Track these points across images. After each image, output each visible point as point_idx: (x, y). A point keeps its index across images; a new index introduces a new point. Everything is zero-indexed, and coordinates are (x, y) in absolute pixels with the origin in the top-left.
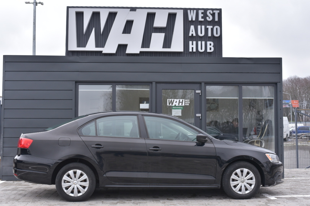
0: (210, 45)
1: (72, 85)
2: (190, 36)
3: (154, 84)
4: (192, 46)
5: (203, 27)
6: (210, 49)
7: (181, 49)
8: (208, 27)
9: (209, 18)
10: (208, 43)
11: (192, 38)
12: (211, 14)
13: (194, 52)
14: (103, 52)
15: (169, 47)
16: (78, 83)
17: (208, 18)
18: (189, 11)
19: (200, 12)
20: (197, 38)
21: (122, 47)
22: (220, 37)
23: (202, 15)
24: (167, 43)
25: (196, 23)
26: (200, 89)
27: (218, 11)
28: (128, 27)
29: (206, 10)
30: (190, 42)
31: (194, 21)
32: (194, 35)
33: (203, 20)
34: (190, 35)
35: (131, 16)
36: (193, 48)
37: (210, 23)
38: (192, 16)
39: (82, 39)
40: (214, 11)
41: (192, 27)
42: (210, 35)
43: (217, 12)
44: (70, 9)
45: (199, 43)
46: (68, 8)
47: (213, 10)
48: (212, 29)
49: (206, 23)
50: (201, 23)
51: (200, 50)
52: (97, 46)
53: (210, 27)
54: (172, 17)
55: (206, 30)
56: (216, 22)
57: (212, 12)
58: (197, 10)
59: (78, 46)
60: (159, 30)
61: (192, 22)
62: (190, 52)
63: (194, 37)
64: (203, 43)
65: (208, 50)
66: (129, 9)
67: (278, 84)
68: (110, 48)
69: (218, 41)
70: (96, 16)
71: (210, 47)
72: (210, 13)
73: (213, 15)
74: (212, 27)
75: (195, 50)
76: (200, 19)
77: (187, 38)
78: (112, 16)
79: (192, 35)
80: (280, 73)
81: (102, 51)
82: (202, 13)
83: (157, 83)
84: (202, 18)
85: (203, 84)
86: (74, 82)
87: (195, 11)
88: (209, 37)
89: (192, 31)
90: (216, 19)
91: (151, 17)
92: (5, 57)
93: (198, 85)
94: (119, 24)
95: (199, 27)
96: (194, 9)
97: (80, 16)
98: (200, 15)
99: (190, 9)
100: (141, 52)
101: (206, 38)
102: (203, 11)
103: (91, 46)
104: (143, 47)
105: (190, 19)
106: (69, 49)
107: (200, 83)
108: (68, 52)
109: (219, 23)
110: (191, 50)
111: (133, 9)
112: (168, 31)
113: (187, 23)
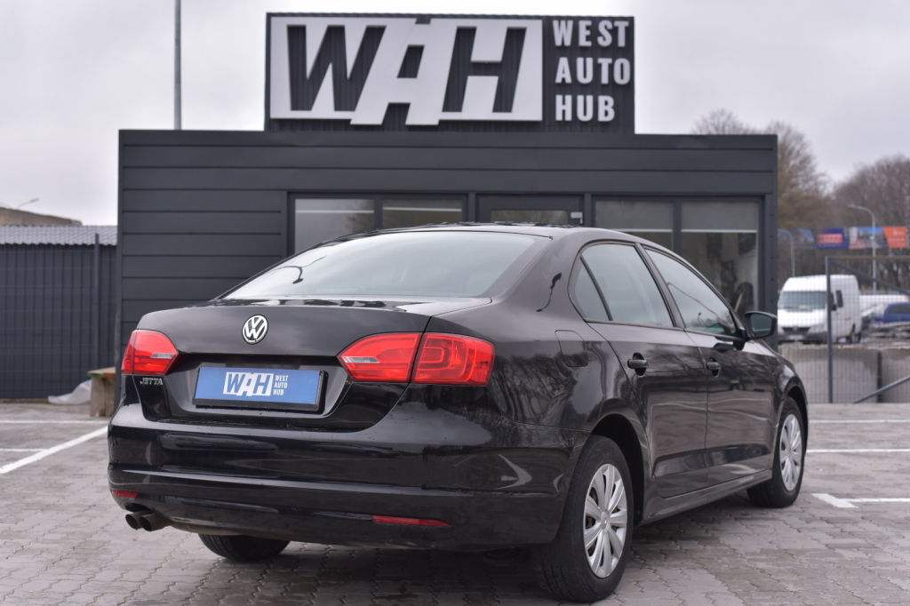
0: (606, 103)
1: (279, 201)
2: (558, 84)
3: (472, 197)
4: (563, 107)
5: (590, 61)
6: (606, 113)
7: (536, 115)
8: (600, 60)
9: (604, 39)
10: (602, 99)
11: (564, 88)
12: (609, 31)
13: (568, 122)
14: (352, 122)
15: (508, 109)
16: (294, 194)
17: (600, 40)
18: (555, 23)
19: (583, 25)
20: (574, 88)
21: (397, 111)
22: (631, 85)
23: (588, 33)
24: (504, 99)
25: (573, 51)
26: (581, 209)
27: (626, 24)
28: (412, 61)
29: (596, 20)
30: (559, 98)
31: (567, 48)
32: (569, 80)
33: (589, 44)
34: (558, 80)
35: (418, 35)
36: (564, 112)
37: (605, 52)
38: (562, 35)
39: (303, 92)
40: (617, 23)
41: (563, 63)
42: (605, 79)
43: (622, 26)
44: (273, 19)
45: (580, 99)
46: (270, 16)
47: (612, 19)
48: (611, 67)
49: (595, 51)
50: (585, 52)
51: (581, 116)
52: (338, 107)
53: (605, 62)
54: (515, 38)
55: (597, 68)
56: (621, 48)
57: (610, 26)
58: (576, 20)
59: (295, 107)
60: (485, 68)
61: (563, 50)
62: (559, 122)
63: (569, 84)
64: (590, 99)
65: (602, 118)
66: (414, 20)
67: (768, 198)
68: (369, 111)
69: (624, 95)
70: (335, 36)
71: (607, 108)
72: (606, 27)
73: (614, 32)
74: (610, 61)
75: (569, 117)
76: (583, 42)
77: (551, 89)
78: (373, 36)
79: (564, 80)
80: (771, 172)
81: (349, 121)
82: (588, 28)
83: (479, 194)
84: (588, 38)
85: (588, 198)
86: (285, 193)
87: (570, 23)
88: (604, 86)
89: (563, 72)
90: (622, 42)
91: (465, 37)
92: (124, 134)
93: (576, 201)
94: (389, 56)
95: (580, 61)
96: (567, 18)
97: (297, 35)
98: (583, 33)
99: (560, 18)
100: (442, 122)
101: (595, 88)
102: (589, 23)
103: (324, 107)
104: (446, 108)
105: (558, 43)
106: (274, 115)
107: (581, 195)
108: (269, 122)
109: (628, 52)
110: (559, 117)
111: (423, 19)
112: (506, 71)
113: (551, 53)
